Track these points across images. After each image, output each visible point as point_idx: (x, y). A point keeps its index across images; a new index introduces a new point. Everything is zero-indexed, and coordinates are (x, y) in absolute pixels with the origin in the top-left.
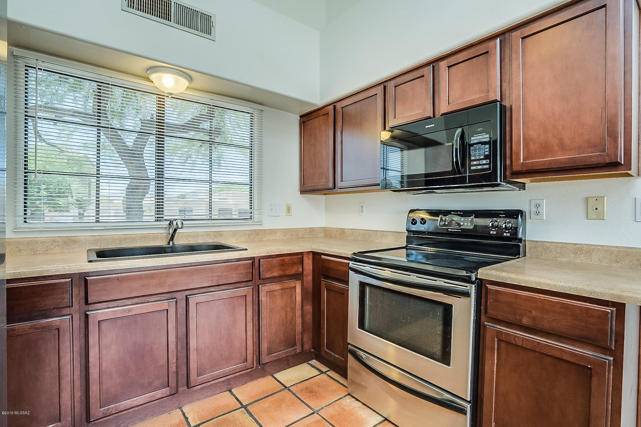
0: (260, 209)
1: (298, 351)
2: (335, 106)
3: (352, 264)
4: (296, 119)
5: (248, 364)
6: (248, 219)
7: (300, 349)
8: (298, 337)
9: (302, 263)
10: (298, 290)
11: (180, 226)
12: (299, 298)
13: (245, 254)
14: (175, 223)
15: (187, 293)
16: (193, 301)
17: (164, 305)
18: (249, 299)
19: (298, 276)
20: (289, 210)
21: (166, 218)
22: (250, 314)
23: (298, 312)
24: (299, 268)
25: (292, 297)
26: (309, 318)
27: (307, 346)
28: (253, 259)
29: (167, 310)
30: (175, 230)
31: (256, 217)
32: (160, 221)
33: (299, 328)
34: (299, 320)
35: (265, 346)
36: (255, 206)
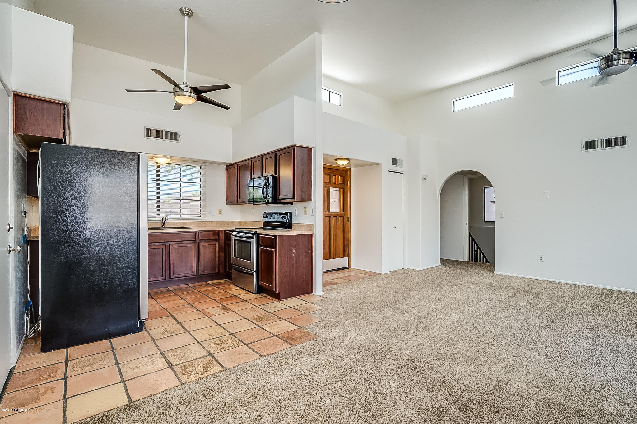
0: (205, 212)
1: (217, 272)
2: (237, 164)
3: (233, 233)
4: (224, 167)
5: (194, 274)
6: (198, 217)
7: (218, 271)
8: (217, 266)
9: (219, 235)
10: (217, 246)
11: (167, 219)
12: (217, 249)
13: (192, 230)
14: (165, 218)
15: (170, 243)
16: (171, 246)
17: (161, 247)
18: (195, 248)
19: (216, 240)
20: (220, 212)
21: (160, 216)
22: (194, 253)
23: (217, 255)
24: (217, 237)
25: (214, 249)
26: (222, 259)
27: (222, 271)
28: (196, 232)
29: (162, 248)
30: (165, 221)
31: (203, 216)
32: (158, 217)
33: (217, 262)
34: (217, 259)
35: (201, 267)
36: (202, 210)
